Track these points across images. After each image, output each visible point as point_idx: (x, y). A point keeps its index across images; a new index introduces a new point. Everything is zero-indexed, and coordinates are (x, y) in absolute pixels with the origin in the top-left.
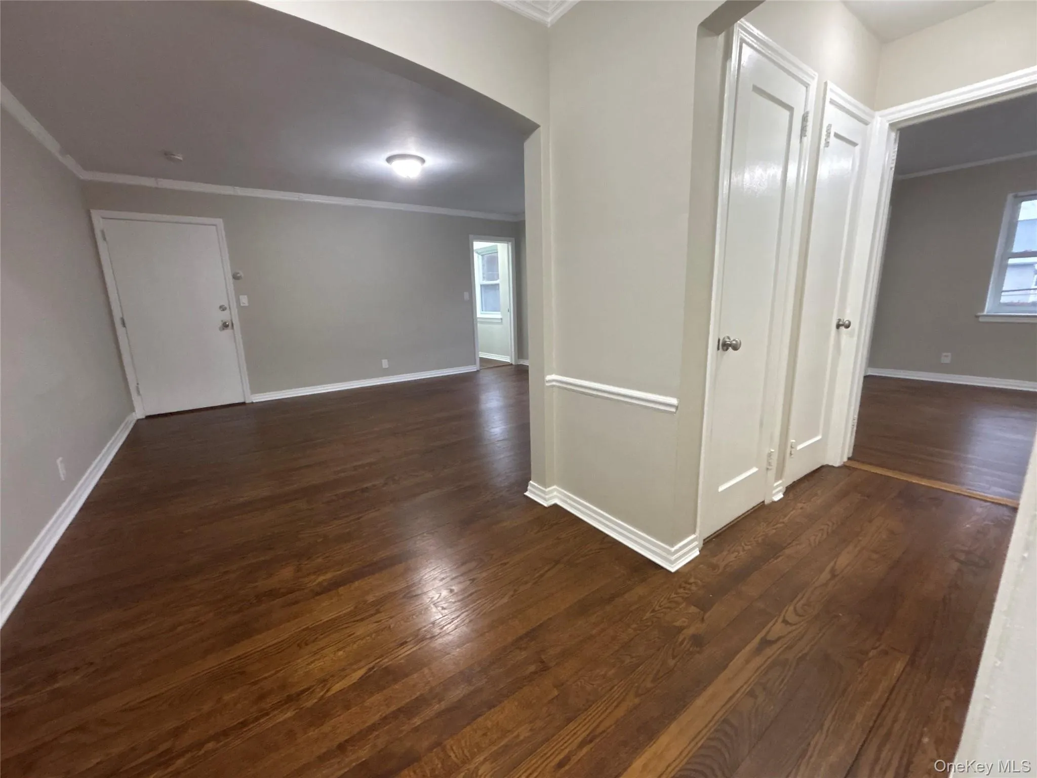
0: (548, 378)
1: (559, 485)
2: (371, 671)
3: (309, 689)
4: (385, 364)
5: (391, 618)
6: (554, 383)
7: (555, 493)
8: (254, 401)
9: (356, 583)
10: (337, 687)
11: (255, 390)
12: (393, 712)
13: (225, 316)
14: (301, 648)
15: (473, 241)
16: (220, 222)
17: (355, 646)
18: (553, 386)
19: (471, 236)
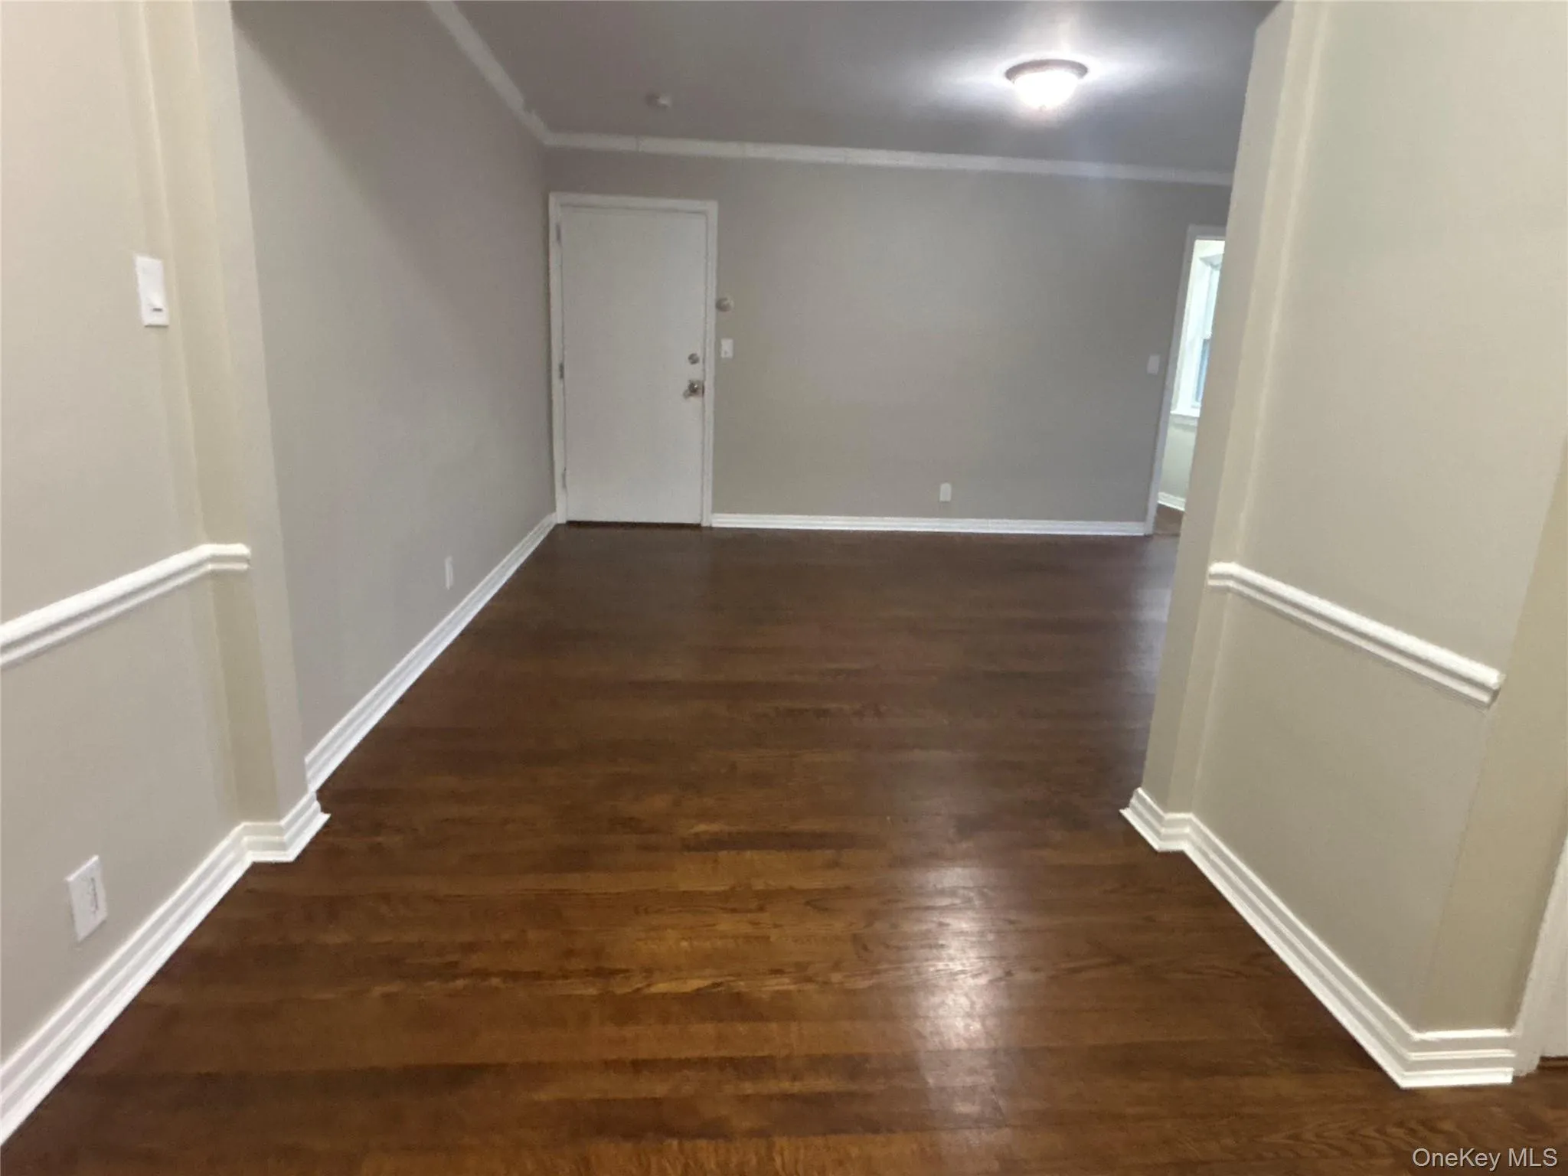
0: (1216, 568)
1: (1200, 814)
2: (714, 988)
3: (627, 971)
4: (946, 491)
5: (776, 926)
6: (1231, 584)
7: (1187, 830)
8: (714, 525)
9: (748, 854)
10: (661, 987)
11: (721, 505)
12: (723, 1059)
13: (695, 373)
14: (637, 912)
15: (1195, 240)
16: (712, 207)
17: (708, 945)
18: (1228, 589)
19: (1191, 228)
